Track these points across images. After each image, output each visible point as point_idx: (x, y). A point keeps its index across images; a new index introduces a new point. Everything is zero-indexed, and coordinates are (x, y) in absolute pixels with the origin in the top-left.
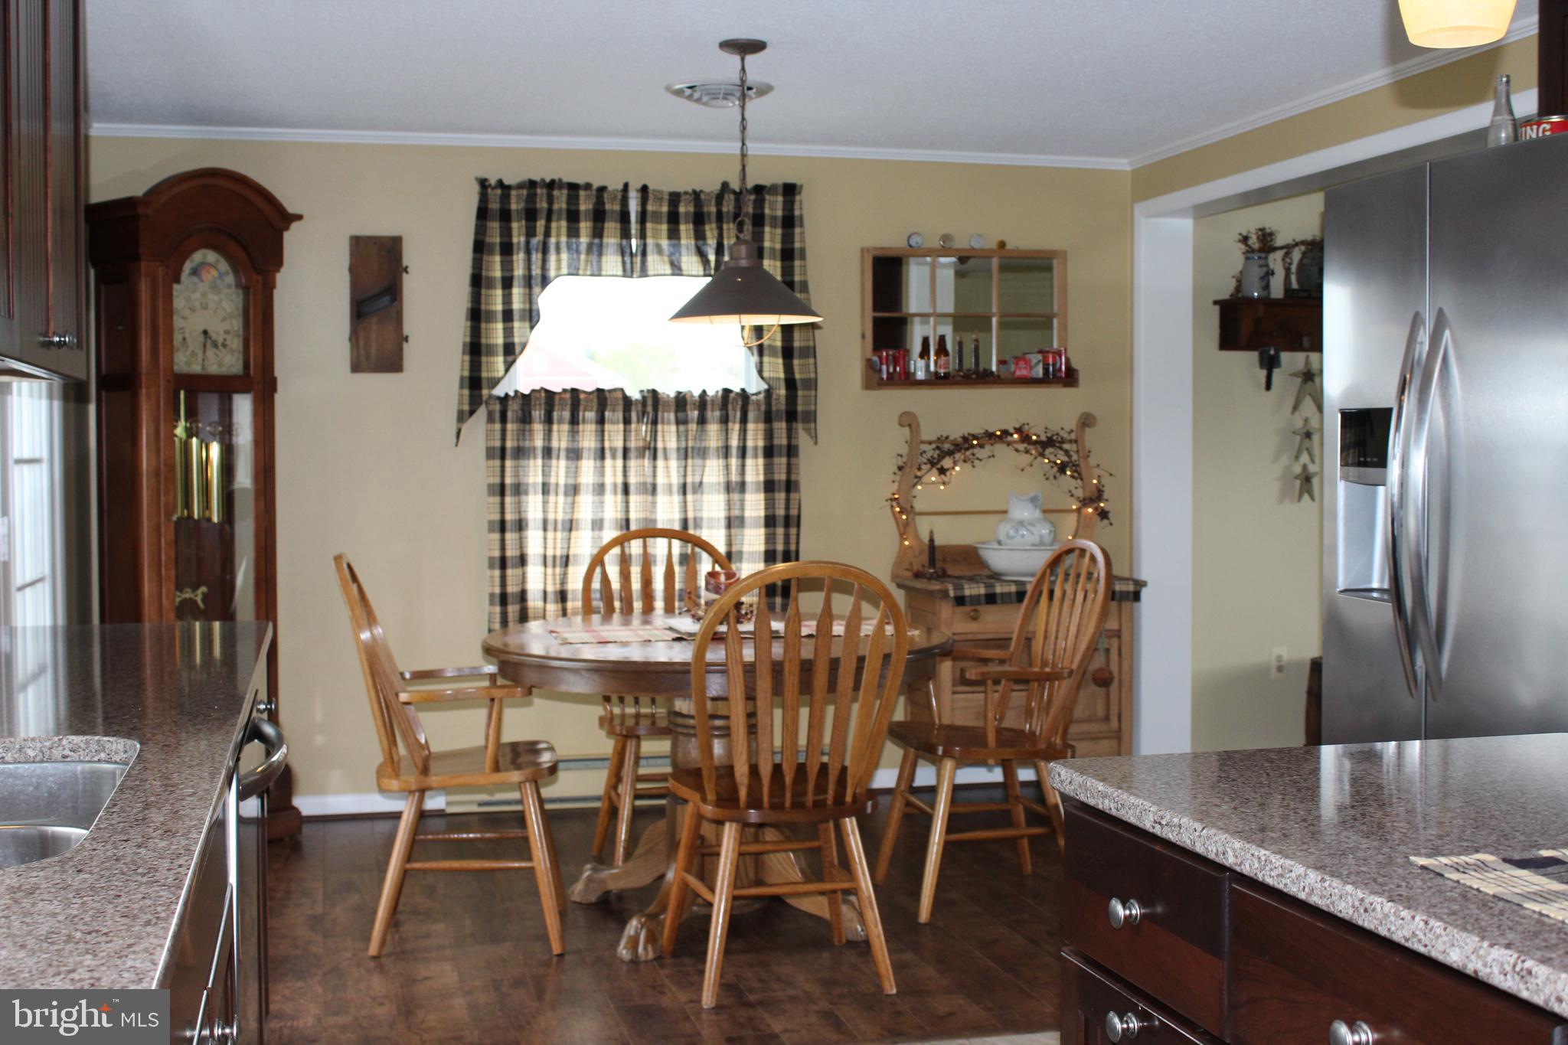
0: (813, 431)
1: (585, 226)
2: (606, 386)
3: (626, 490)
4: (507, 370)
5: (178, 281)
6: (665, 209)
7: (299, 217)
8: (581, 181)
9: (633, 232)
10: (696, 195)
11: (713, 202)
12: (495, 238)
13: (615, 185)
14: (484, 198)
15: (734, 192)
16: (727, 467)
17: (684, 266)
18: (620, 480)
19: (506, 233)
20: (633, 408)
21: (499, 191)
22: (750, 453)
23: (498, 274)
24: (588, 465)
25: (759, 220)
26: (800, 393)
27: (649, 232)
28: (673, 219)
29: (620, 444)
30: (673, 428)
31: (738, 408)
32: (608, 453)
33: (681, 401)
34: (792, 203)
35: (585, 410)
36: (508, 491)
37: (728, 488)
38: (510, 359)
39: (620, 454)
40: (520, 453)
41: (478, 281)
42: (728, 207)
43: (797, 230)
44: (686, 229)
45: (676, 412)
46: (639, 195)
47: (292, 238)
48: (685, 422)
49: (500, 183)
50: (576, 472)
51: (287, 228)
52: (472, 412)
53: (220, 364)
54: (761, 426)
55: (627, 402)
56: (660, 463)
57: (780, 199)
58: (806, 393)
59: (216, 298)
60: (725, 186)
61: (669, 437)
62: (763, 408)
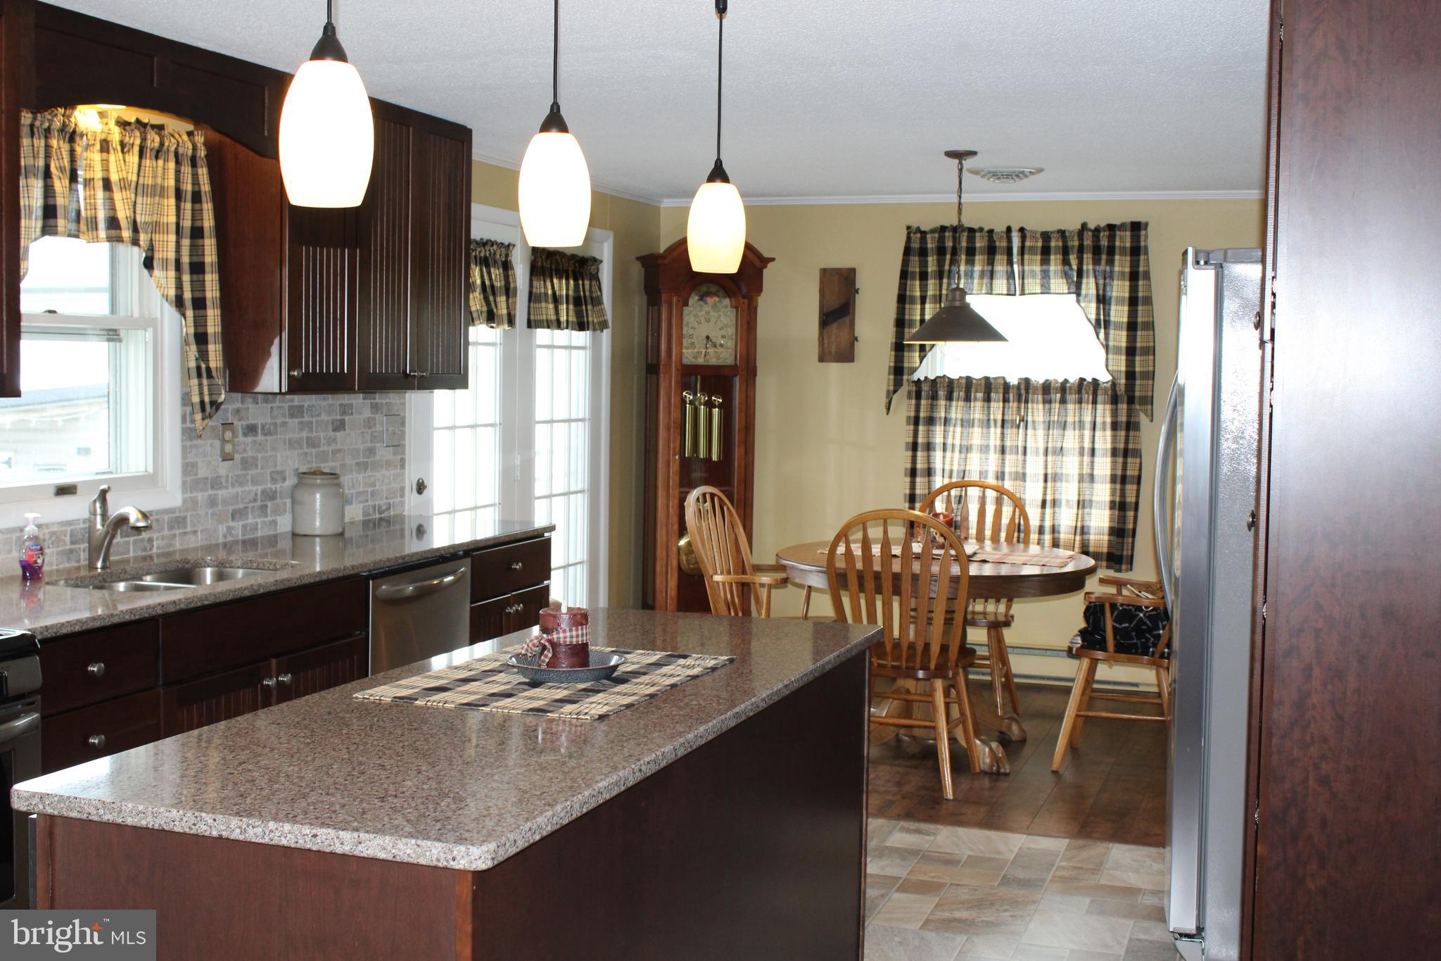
0: (1149, 412)
1: (979, 258)
2: (992, 375)
3: (1003, 451)
4: (921, 363)
5: (686, 304)
6: (1040, 244)
7: (773, 260)
8: (976, 226)
9: (1015, 260)
10: (1062, 233)
11: (1076, 238)
12: (915, 267)
13: (1000, 228)
14: (909, 239)
15: (1091, 230)
16: (1082, 437)
17: (1052, 287)
18: (998, 443)
19: (924, 264)
20: (1011, 391)
21: (919, 235)
22: (1098, 426)
23: (918, 294)
24: (977, 431)
25: (1111, 251)
26: (1138, 382)
27: (1026, 262)
28: (1046, 251)
29: (999, 417)
30: (1041, 406)
31: (1091, 392)
32: (992, 423)
33: (1047, 388)
34: (1139, 237)
35: (976, 392)
36: (919, 448)
37: (1081, 453)
38: (923, 354)
39: (999, 423)
40: (931, 421)
41: (902, 299)
42: (1088, 242)
43: (1142, 257)
44: (1055, 259)
45: (1044, 394)
46: (1020, 234)
47: (768, 273)
48: (1050, 402)
49: (918, 230)
50: (969, 436)
51: (766, 267)
52: (895, 391)
53: (718, 358)
54: (1108, 407)
55: (1006, 387)
56: (1030, 432)
57: (1128, 233)
58: (1144, 382)
59: (716, 315)
60: (1084, 226)
61: (1037, 412)
62: (1110, 393)
